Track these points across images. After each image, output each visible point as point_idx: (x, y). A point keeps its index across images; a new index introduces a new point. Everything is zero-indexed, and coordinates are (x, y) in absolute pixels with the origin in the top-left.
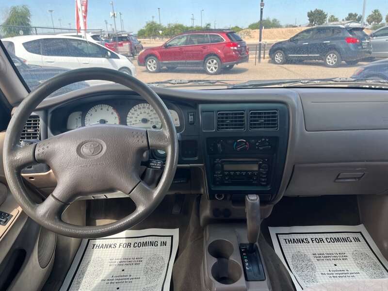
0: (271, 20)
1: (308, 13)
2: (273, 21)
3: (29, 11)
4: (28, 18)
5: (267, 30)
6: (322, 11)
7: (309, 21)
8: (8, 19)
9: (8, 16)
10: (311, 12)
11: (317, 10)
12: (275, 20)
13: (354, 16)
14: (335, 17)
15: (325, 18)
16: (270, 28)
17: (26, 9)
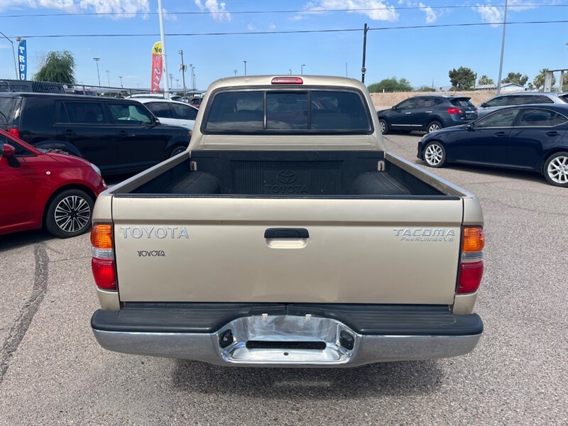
0: (398, 80)
1: (450, 72)
2: (401, 81)
3: (72, 59)
4: (71, 68)
5: (388, 93)
6: (469, 70)
7: (451, 83)
8: (43, 68)
9: (44, 64)
10: (454, 70)
11: (462, 69)
12: (404, 81)
13: (516, 77)
14: (489, 78)
15: (474, 79)
16: (392, 92)
17: (69, 57)
